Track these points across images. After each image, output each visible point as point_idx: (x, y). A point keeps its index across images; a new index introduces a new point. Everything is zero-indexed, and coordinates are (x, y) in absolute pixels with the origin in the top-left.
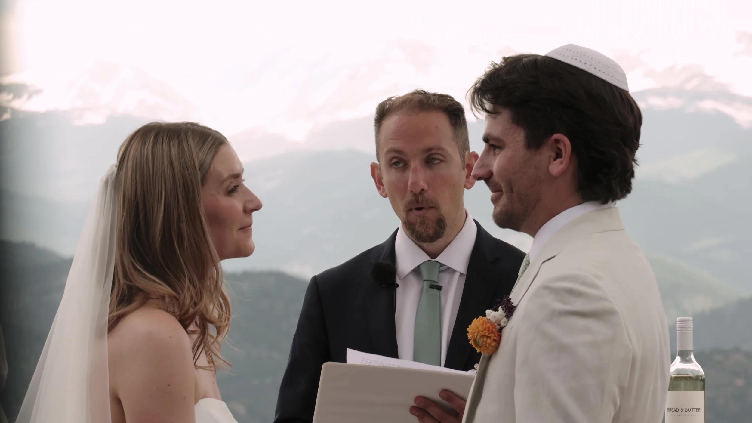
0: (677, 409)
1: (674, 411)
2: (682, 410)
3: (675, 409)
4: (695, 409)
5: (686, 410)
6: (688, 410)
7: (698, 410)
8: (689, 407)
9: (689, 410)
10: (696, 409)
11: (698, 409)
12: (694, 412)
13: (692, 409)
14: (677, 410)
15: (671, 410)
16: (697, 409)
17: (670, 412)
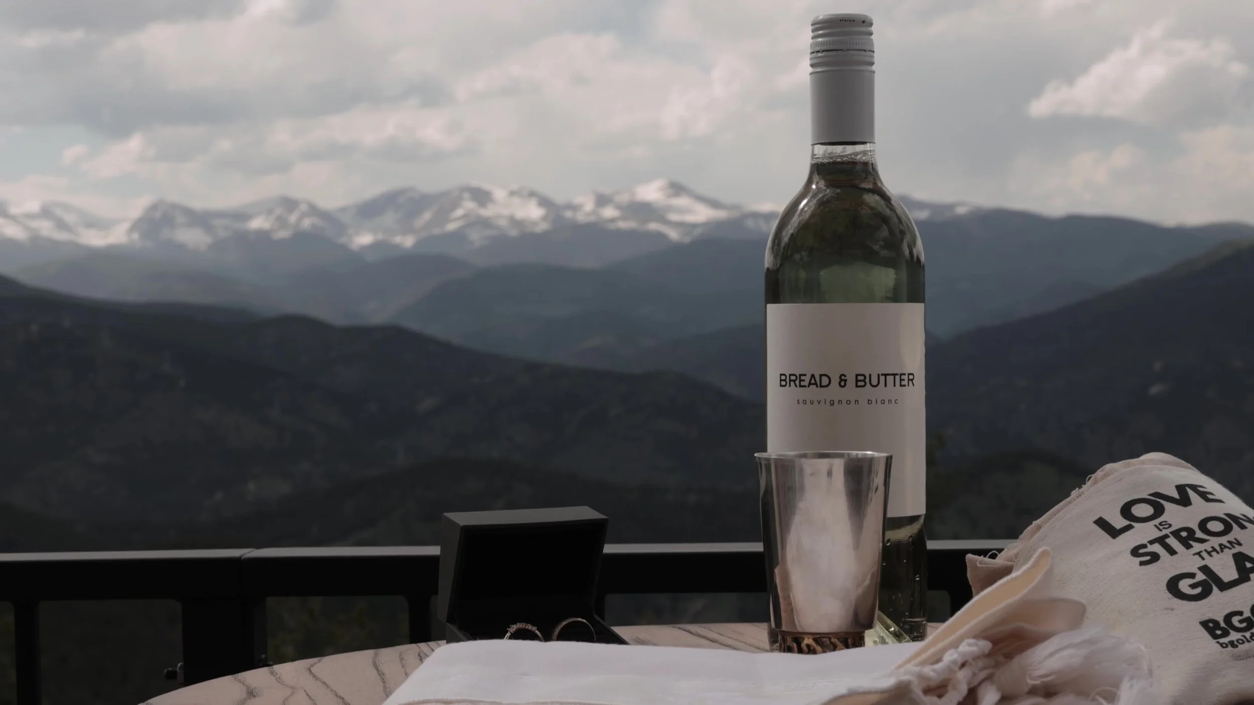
0: (821, 376)
1: (810, 384)
2: (843, 382)
3: (813, 376)
4: (894, 375)
5: (861, 381)
6: (867, 380)
7: (905, 383)
8: (873, 370)
9: (875, 382)
10: (898, 378)
11: (905, 377)
12: (889, 391)
13: (886, 375)
14: (825, 381)
15: (797, 382)
16: (901, 375)
17: (792, 390)
